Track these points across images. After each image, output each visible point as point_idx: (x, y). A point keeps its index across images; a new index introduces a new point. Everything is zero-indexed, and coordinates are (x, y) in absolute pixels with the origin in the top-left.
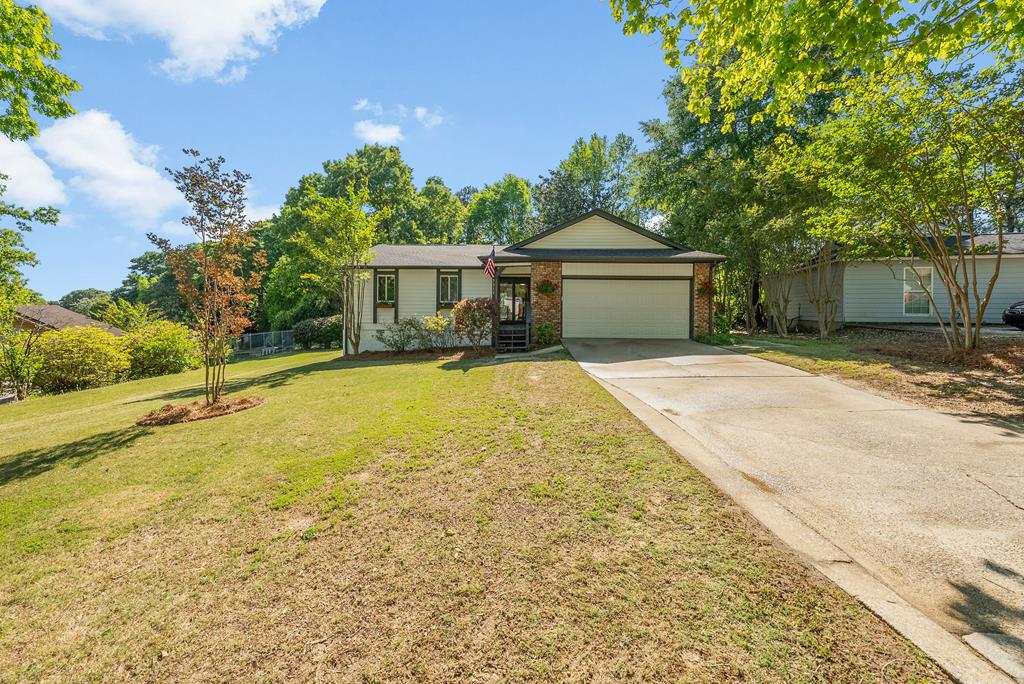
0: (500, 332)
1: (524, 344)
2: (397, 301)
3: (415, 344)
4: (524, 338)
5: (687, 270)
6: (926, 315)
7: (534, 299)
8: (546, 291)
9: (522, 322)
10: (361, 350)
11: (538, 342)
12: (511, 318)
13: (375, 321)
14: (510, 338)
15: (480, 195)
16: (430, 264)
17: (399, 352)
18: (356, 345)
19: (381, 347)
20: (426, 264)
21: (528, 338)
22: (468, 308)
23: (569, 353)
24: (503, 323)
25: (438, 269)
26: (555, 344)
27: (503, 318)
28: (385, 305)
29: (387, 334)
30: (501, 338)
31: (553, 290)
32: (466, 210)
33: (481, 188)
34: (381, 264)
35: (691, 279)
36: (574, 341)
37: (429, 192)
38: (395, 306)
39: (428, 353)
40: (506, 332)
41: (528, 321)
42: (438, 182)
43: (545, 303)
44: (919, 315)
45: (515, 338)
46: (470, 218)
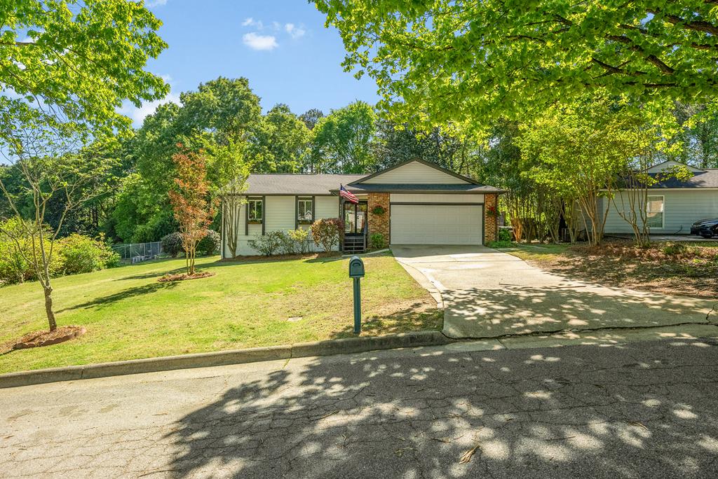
0: (346, 241)
1: (362, 249)
2: (264, 219)
3: (280, 250)
4: (362, 244)
5: (480, 199)
6: (660, 228)
7: (370, 218)
8: (378, 213)
9: (361, 234)
10: (237, 255)
11: (372, 247)
12: (354, 231)
13: (247, 234)
14: (352, 245)
15: (326, 119)
16: (290, 192)
17: (267, 256)
18: (234, 251)
19: (254, 252)
20: (286, 192)
21: (365, 244)
22: (323, 224)
23: (391, 253)
24: (347, 235)
25: (297, 196)
26: (384, 248)
27: (348, 231)
28: (255, 222)
29: (259, 243)
30: (346, 245)
31: (384, 212)
32: (311, 132)
33: (326, 113)
34: (252, 193)
35: (483, 205)
36: (398, 246)
37: (275, 119)
38: (263, 222)
39: (291, 255)
40: (350, 240)
41: (365, 233)
42: (285, 109)
43: (378, 221)
44: (656, 228)
45: (356, 244)
46: (315, 140)
